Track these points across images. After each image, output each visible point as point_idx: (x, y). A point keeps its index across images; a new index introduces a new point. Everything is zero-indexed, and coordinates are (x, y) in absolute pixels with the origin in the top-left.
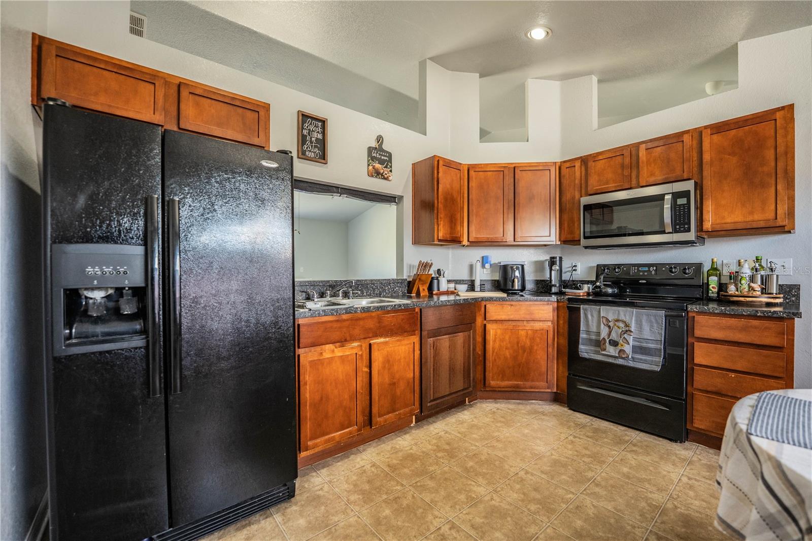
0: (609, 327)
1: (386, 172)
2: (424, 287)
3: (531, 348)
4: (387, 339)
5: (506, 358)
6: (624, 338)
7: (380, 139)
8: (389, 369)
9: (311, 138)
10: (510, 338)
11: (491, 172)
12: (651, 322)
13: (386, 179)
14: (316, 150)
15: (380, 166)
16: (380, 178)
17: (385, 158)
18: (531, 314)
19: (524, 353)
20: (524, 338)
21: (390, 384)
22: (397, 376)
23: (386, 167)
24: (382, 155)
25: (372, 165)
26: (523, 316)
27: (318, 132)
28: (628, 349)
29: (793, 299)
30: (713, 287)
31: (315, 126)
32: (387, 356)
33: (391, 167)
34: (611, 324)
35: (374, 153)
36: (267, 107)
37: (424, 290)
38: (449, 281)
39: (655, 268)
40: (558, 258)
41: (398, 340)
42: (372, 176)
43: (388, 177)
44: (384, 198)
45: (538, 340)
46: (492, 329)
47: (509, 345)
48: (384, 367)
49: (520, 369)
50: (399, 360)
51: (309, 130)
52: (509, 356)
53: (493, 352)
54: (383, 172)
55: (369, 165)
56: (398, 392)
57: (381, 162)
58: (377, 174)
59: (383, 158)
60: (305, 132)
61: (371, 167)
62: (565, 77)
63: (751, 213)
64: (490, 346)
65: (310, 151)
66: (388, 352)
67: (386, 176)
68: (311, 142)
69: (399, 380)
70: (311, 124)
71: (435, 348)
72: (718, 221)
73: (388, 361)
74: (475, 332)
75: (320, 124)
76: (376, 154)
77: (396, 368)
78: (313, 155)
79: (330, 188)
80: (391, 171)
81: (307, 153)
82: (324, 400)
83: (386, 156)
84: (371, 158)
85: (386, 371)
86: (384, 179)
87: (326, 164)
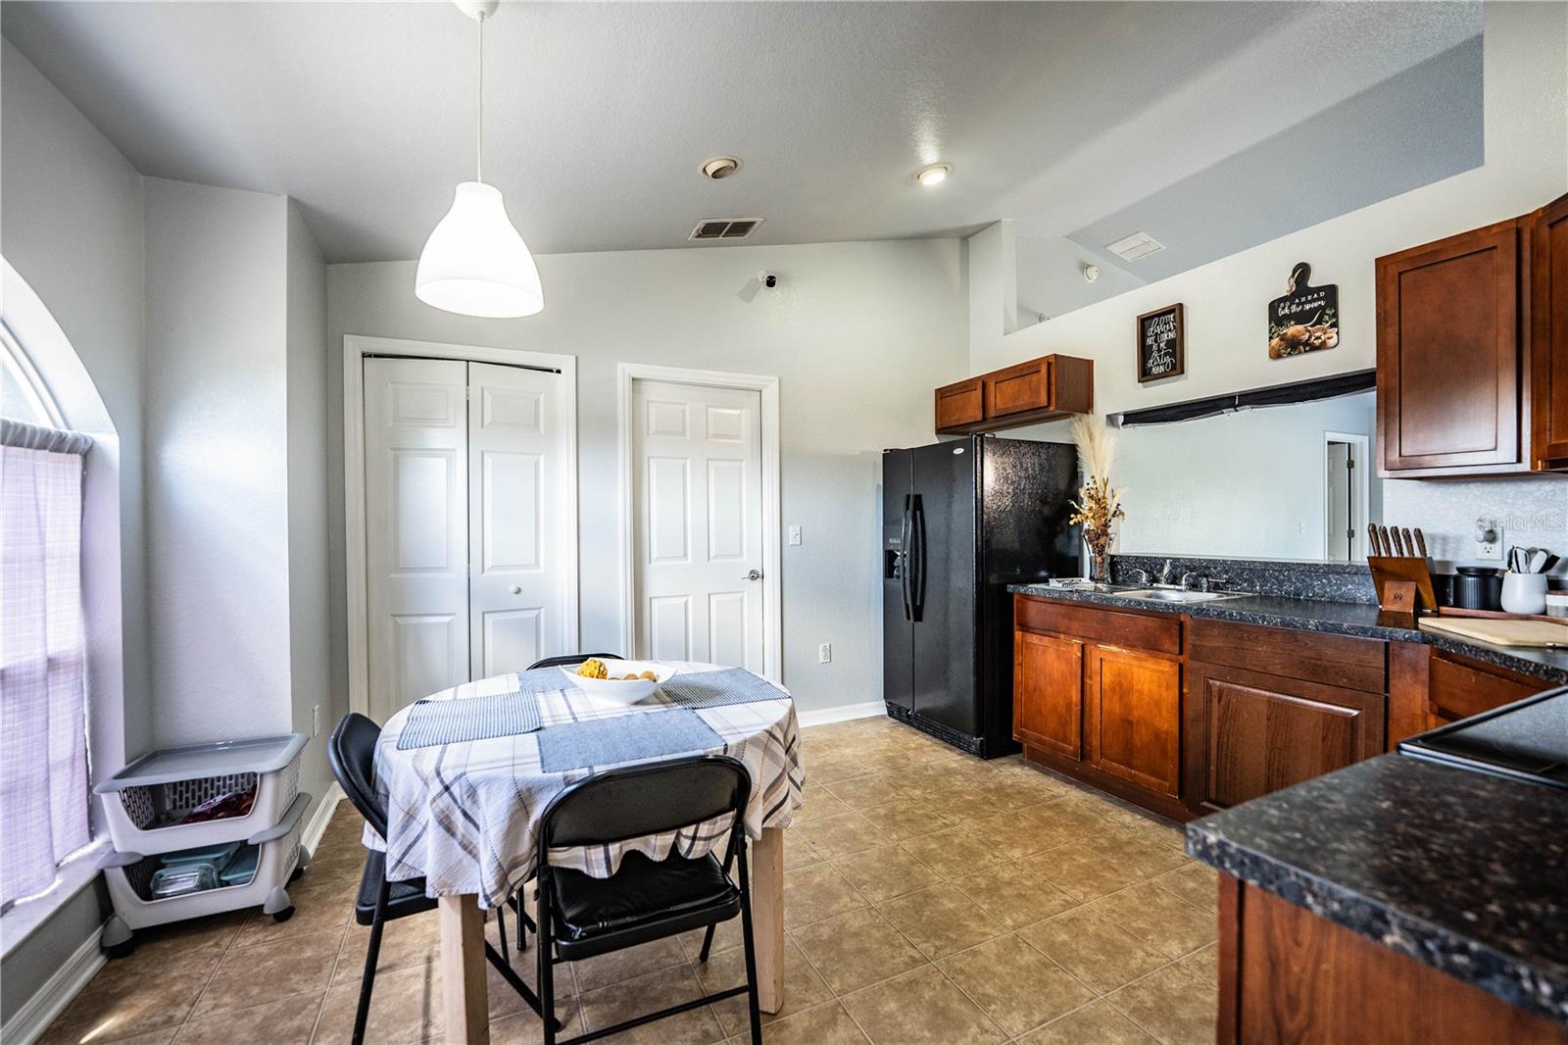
1: (1317, 334)
7: (1302, 271)
8: (1121, 697)
9: (1159, 346)
13: (1323, 346)
14: (1168, 359)
15: (1300, 327)
16: (1300, 353)
17: (1316, 304)
21: (1122, 720)
23: (1319, 322)
24: (1307, 302)
25: (1279, 335)
27: (1170, 330)
31: (1165, 323)
32: (1119, 675)
33: (1335, 315)
35: (1283, 308)
41: (1135, 658)
42: (1281, 356)
43: (1324, 343)
48: (1113, 690)
50: (1141, 692)
51: (1156, 334)
54: (1310, 337)
55: (1271, 338)
56: (1137, 740)
57: (1302, 318)
58: (1294, 346)
59: (1307, 307)
60: (1149, 340)
61: (1276, 341)
65: (1158, 365)
66: (1119, 668)
67: (1318, 342)
68: (1159, 351)
69: (1138, 722)
70: (1158, 324)
71: (1222, 703)
73: (1120, 684)
75: (1172, 316)
76: (1289, 308)
77: (1134, 700)
78: (1162, 369)
80: (1335, 325)
81: (1154, 369)
82: (1037, 691)
83: (1319, 299)
84: (1276, 319)
85: (1116, 698)
86: (1314, 348)
87: (1183, 372)
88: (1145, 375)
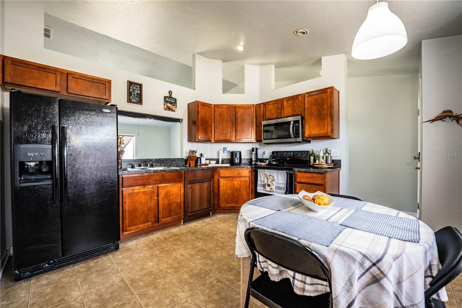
0: (267, 178)
1: (174, 108)
2: (193, 162)
3: (240, 189)
4: (167, 185)
5: (228, 194)
6: (272, 183)
7: (170, 92)
8: (168, 198)
9: (134, 93)
10: (230, 185)
11: (225, 109)
12: (281, 175)
13: (174, 111)
14: (137, 98)
15: (170, 105)
16: (170, 111)
17: (173, 101)
18: (239, 174)
19: (236, 191)
20: (236, 185)
21: (168, 205)
22: (172, 201)
23: (174, 105)
24: (171, 100)
26: (236, 175)
27: (138, 90)
28: (273, 187)
29: (339, 166)
30: (312, 161)
31: (136, 87)
32: (167, 192)
33: (176, 105)
34: (268, 177)
35: (167, 99)
36: (109, 82)
37: (192, 163)
38: (206, 159)
39: (293, 153)
40: (255, 149)
41: (172, 185)
42: (166, 110)
43: (174, 110)
44: (173, 120)
45: (243, 185)
46: (222, 182)
47: (230, 188)
48: (165, 197)
49: (235, 199)
50: (173, 194)
51: (133, 89)
52: (229, 193)
53: (223, 191)
54: (172, 108)
55: (164, 105)
56: (172, 208)
57: (171, 103)
58: (169, 109)
59: (172, 101)
60: (131, 90)
61: (165, 106)
62: (261, 64)
63: (320, 130)
64: (221, 188)
65: (134, 99)
66: (167, 190)
67: (173, 110)
68: (134, 95)
69: (173, 203)
70: (134, 86)
71: (192, 189)
72: (310, 133)
73: (167, 194)
74: (214, 182)
75: (139, 86)
77: (171, 197)
78: (135, 101)
79: (145, 115)
80: (176, 107)
81: (132, 100)
82: (135, 210)
83: (173, 100)
84: (166, 102)
85: (166, 199)
86: (173, 111)
87: (142, 105)
88: (129, 101)
